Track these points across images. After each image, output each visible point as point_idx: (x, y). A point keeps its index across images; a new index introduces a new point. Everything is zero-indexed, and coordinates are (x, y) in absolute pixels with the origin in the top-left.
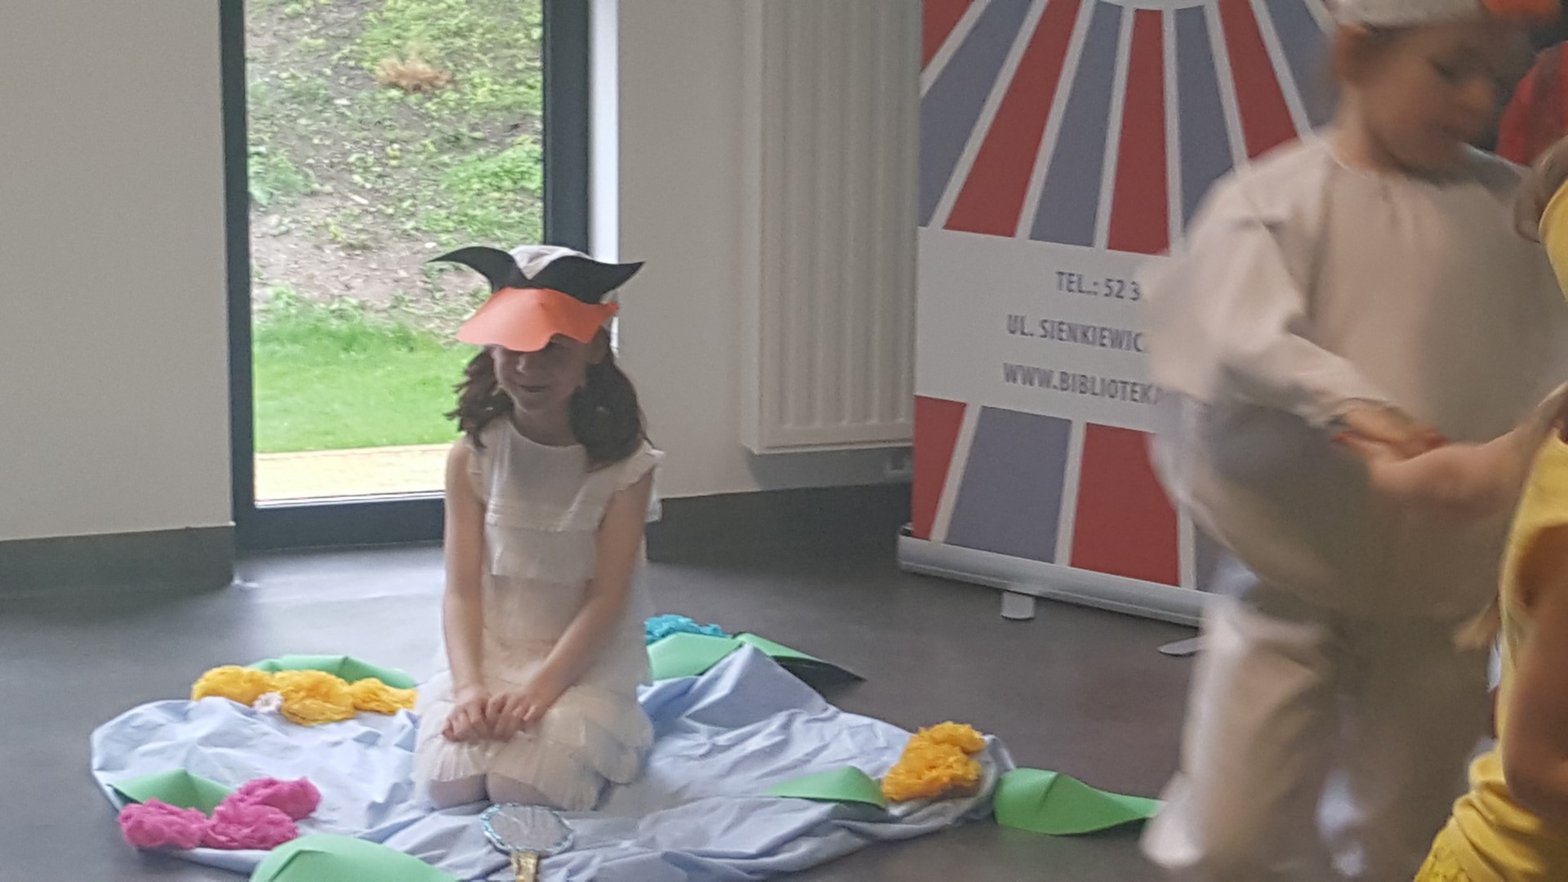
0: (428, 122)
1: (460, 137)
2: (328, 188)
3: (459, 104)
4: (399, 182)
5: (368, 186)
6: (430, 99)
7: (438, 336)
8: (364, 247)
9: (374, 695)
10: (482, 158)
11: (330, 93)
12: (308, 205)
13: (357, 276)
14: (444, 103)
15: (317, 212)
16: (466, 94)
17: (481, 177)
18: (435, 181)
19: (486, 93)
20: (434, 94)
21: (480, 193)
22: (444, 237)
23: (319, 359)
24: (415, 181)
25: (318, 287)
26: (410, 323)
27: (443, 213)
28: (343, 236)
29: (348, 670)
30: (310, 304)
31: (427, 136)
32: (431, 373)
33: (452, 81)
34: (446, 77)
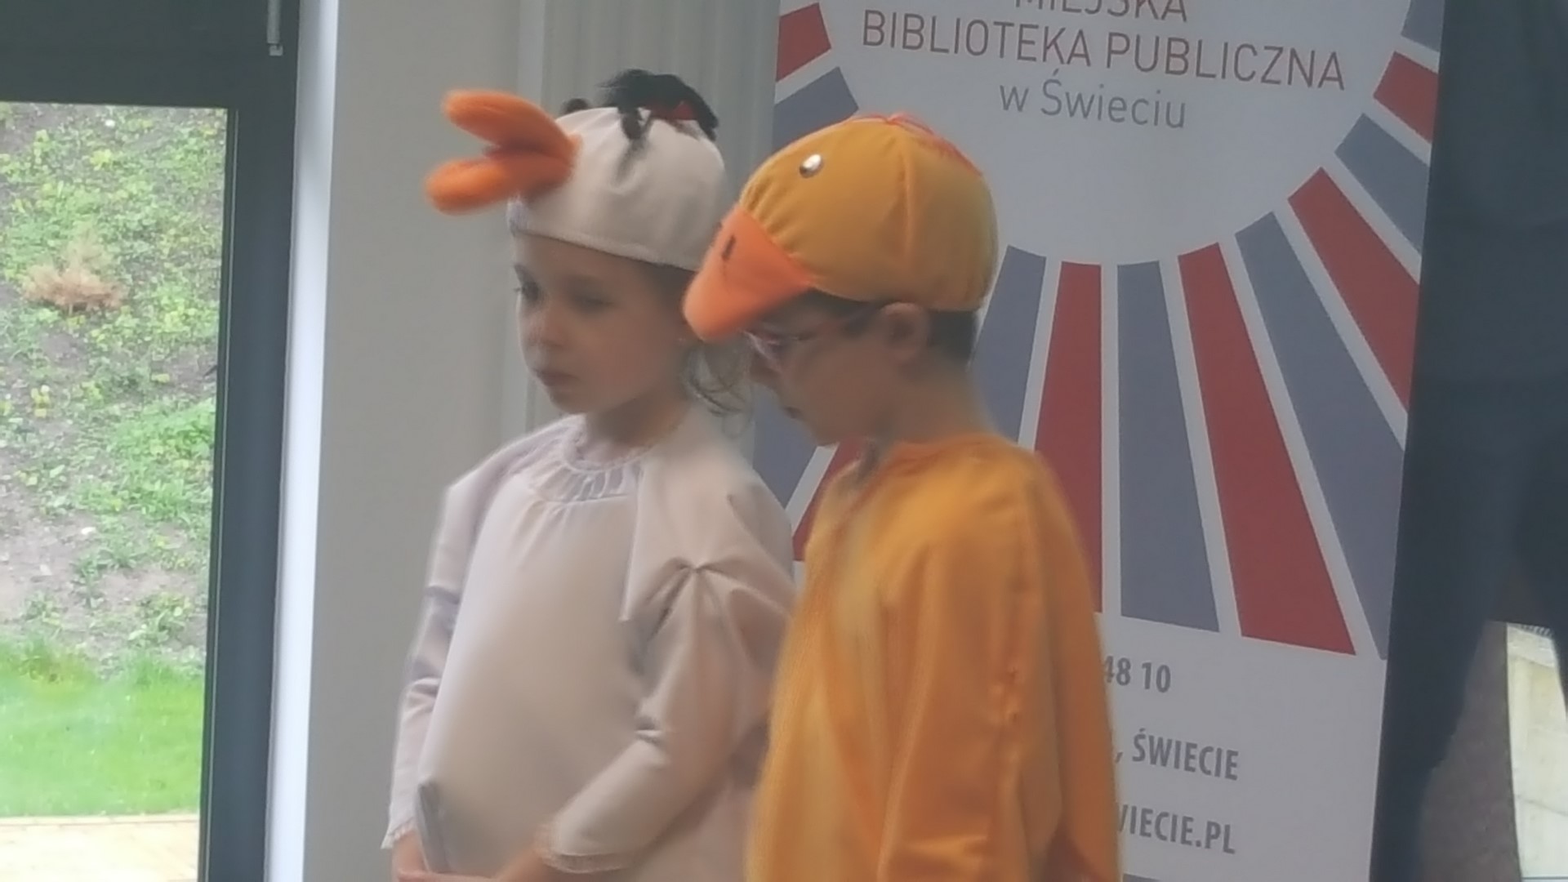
0: (93, 357)
1: (138, 380)
3: (138, 333)
4: (46, 441)
6: (98, 325)
7: (91, 662)
10: (167, 411)
14: (117, 331)
16: (149, 320)
17: (165, 437)
18: (100, 440)
19: (177, 320)
20: (103, 316)
21: (161, 461)
22: (108, 521)
24: (70, 439)
26: (52, 641)
27: (108, 486)
31: (90, 376)
33: (129, 301)
34: (122, 294)
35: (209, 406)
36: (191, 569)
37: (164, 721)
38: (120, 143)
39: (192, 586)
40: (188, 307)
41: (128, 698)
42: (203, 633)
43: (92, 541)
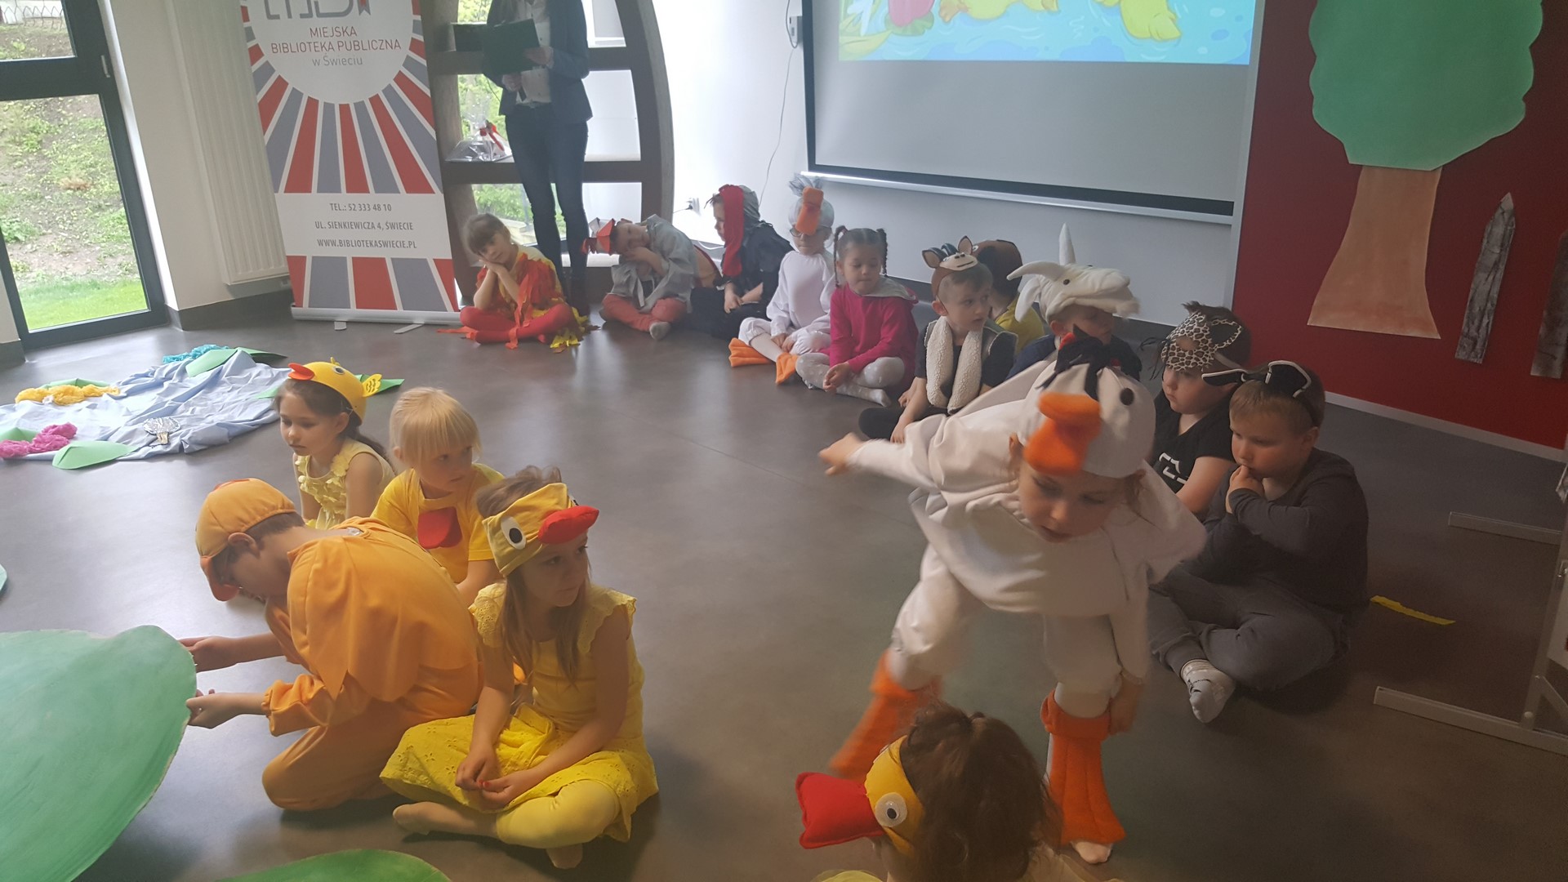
0: (86, 201)
1: (101, 206)
2: (50, 231)
3: (98, 193)
4: (79, 226)
5: (66, 228)
6: (85, 192)
7: (108, 282)
8: (70, 252)
9: (92, 391)
10: (111, 213)
11: (42, 194)
12: (42, 238)
13: (69, 264)
14: (91, 193)
15: (47, 241)
16: (99, 189)
17: (113, 220)
18: (95, 223)
19: (107, 188)
20: (86, 190)
21: (114, 226)
22: (103, 245)
24: (86, 225)
25: (55, 270)
26: (95, 278)
27: (100, 235)
28: (60, 249)
29: (79, 383)
30: (53, 276)
31: (87, 207)
32: (109, 296)
33: (92, 184)
34: (90, 183)
35: (123, 210)
36: (130, 254)
37: (133, 294)
38: (78, 142)
39: (131, 258)
40: (110, 183)
41: (122, 290)
42: (138, 270)
43: (100, 251)
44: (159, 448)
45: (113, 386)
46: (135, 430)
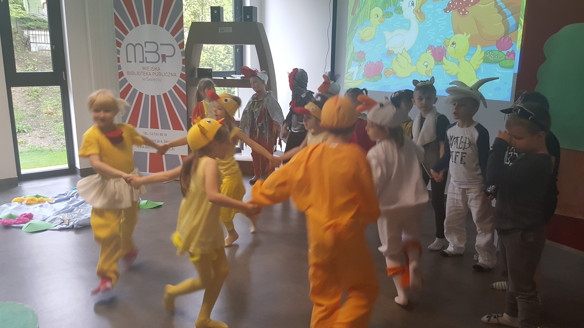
1: (57, 120)
2: (37, 129)
3: (57, 116)
4: (48, 128)
5: (43, 128)
7: (56, 149)
8: (43, 137)
9: (42, 200)
10: (61, 123)
11: (36, 115)
12: (34, 132)
13: (42, 142)
14: (55, 116)
15: (35, 133)
16: (58, 114)
17: (61, 126)
18: (54, 127)
19: (61, 114)
20: (53, 114)
21: (61, 129)
22: (56, 135)
23: (37, 154)
24: (51, 127)
25: (36, 144)
26: (51, 148)
27: (56, 132)
28: (40, 136)
29: (37, 196)
30: (35, 146)
31: (52, 121)
32: (56, 155)
33: (55, 112)
38: (52, 96)
43: (55, 137)
44: (64, 226)
45: (50, 199)
46: (56, 218)
